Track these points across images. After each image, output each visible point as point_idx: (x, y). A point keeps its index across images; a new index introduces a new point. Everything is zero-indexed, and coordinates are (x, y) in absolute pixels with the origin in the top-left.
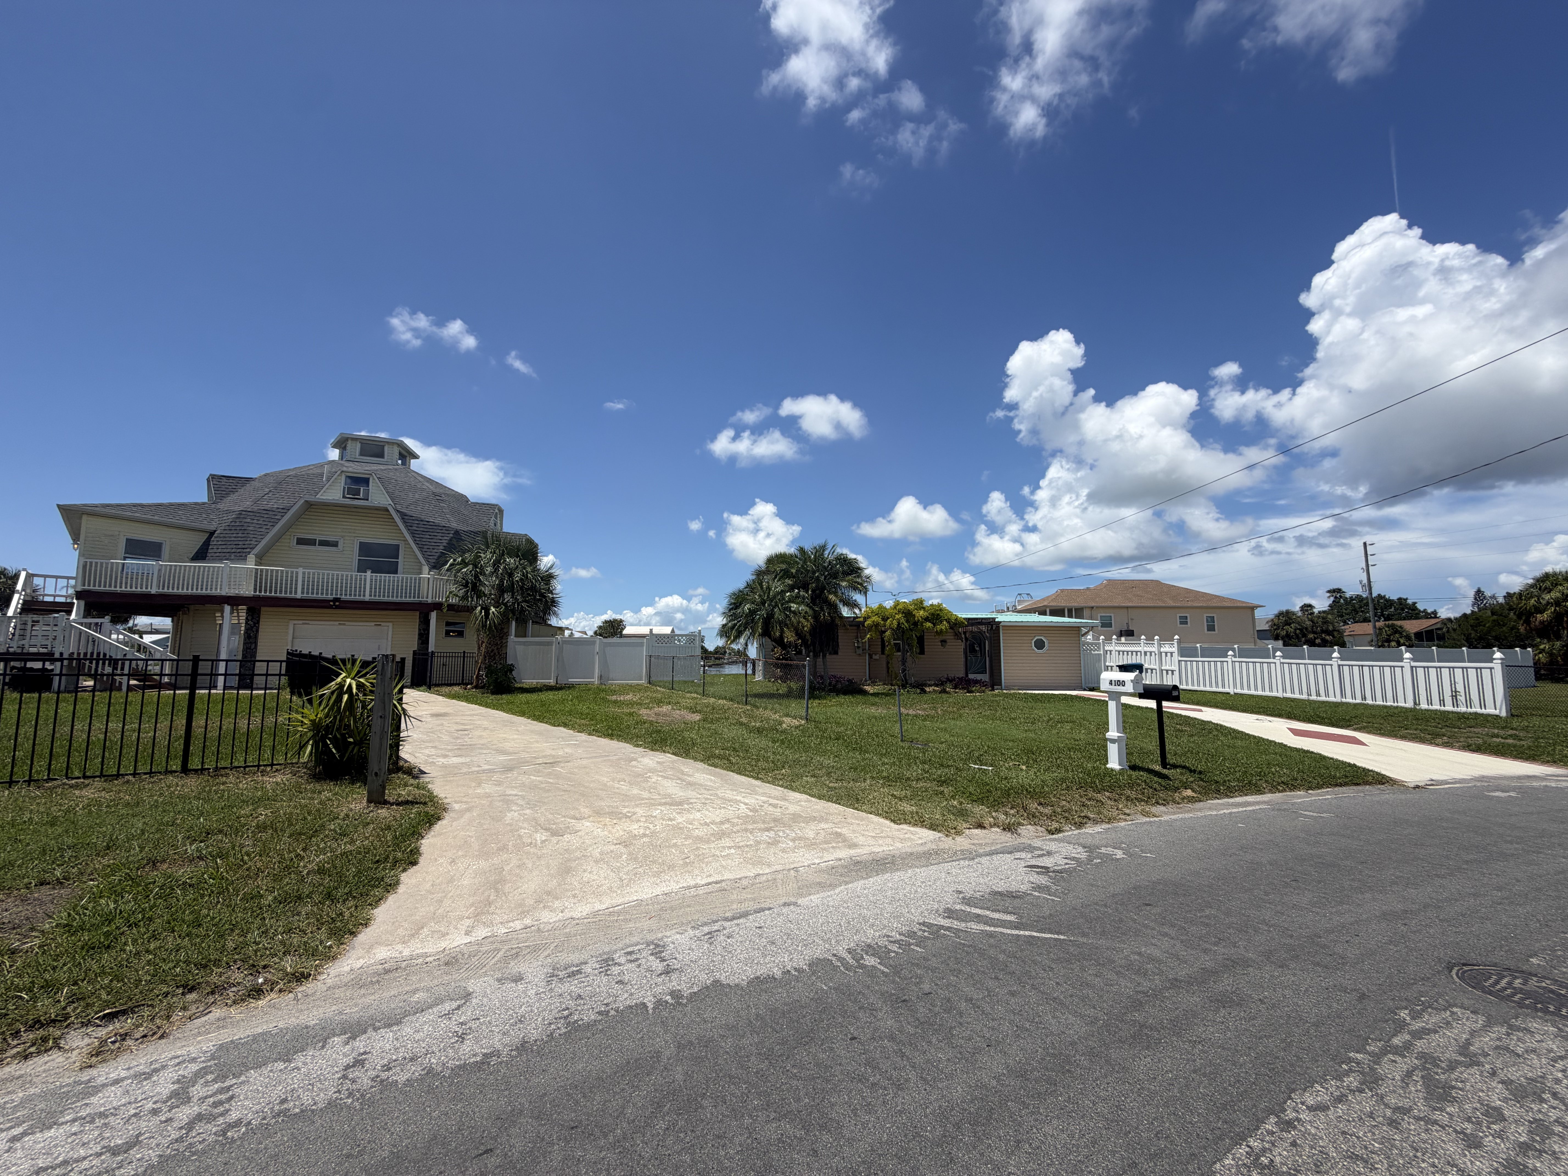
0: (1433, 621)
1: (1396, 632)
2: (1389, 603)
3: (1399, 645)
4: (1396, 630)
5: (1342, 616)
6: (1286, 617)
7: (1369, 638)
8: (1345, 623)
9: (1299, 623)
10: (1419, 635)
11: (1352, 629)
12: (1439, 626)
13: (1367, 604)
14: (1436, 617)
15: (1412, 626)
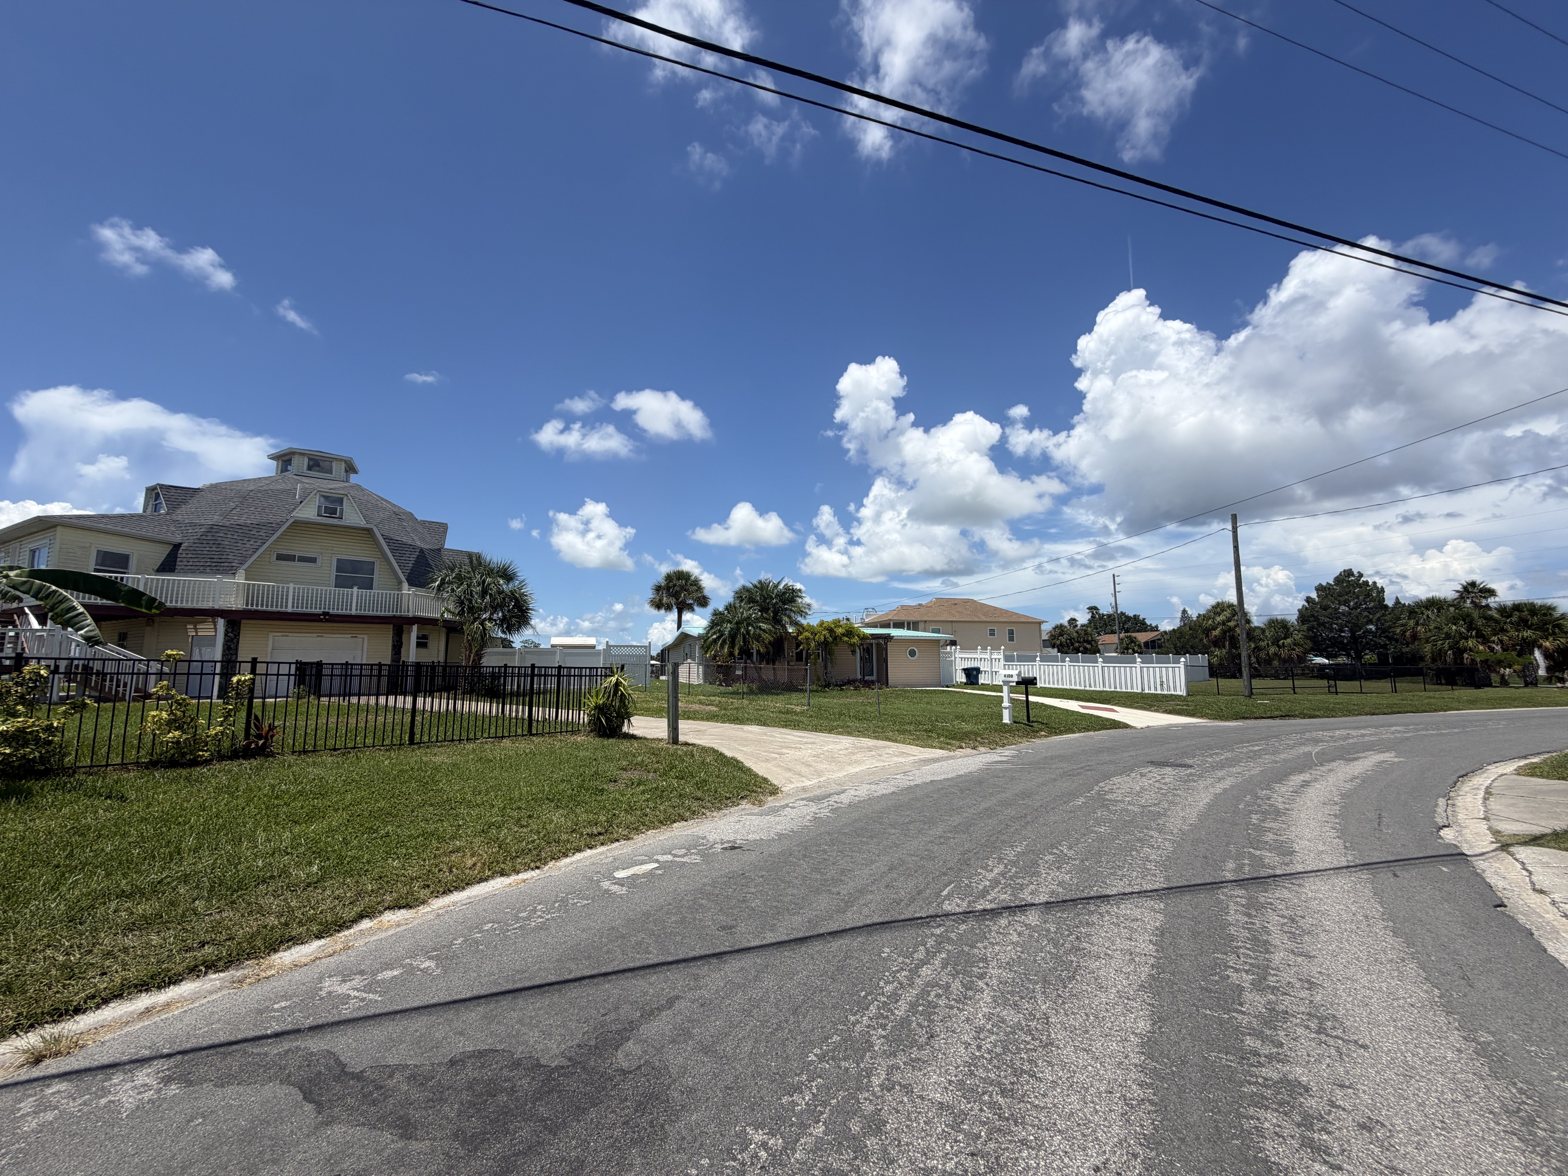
0: (1156, 633)
1: (1132, 642)
2: (1128, 618)
3: (1134, 652)
4: (1132, 640)
5: (1097, 628)
6: (1060, 630)
7: (1115, 646)
8: (1099, 634)
9: (1069, 635)
10: (1146, 644)
11: (1105, 639)
12: (1159, 637)
13: (1114, 620)
14: (1157, 630)
15: (1143, 637)
